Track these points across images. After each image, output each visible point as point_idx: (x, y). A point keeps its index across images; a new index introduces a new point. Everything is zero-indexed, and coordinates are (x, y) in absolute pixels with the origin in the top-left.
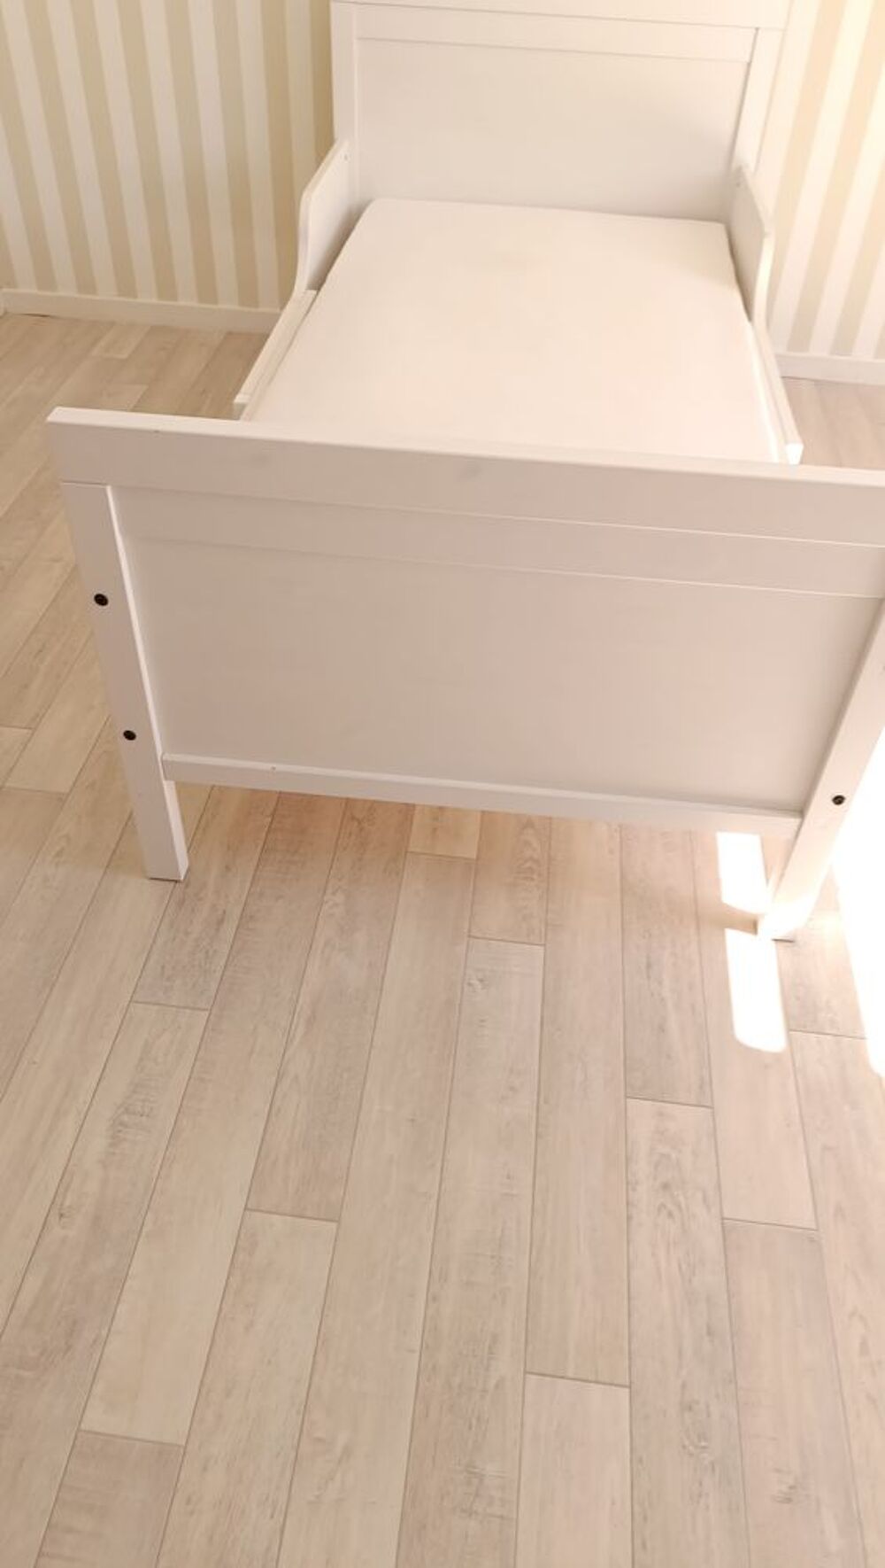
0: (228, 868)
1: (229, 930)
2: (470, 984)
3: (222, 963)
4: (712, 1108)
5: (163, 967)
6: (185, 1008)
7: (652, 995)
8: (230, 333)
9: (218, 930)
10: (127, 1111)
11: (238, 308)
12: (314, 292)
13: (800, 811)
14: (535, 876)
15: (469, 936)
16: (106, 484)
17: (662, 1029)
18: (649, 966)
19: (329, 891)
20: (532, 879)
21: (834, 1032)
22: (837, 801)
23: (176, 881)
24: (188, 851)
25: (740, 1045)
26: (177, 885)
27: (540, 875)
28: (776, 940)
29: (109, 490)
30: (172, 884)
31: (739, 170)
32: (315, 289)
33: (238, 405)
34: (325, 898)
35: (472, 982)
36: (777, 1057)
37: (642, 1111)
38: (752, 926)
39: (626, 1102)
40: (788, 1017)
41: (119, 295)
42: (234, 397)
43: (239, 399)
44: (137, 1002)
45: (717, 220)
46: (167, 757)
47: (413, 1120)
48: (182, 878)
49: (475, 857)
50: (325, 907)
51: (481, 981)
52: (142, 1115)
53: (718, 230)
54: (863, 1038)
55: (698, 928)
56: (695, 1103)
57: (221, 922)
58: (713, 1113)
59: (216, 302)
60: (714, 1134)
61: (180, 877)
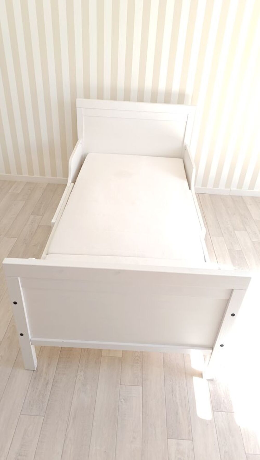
0: (49, 365)
1: (50, 386)
2: (121, 402)
3: (48, 399)
4: (193, 440)
5: (30, 401)
6: (36, 416)
7: (174, 401)
8: (49, 184)
9: (46, 387)
10: (19, 455)
11: (51, 177)
12: (73, 184)
13: (212, 348)
14: (139, 362)
15: (120, 384)
16: (18, 277)
17: (177, 413)
18: (172, 391)
19: (79, 371)
20: (138, 363)
21: (226, 411)
22: (221, 346)
23: (34, 370)
24: (37, 359)
25: (199, 418)
26: (34, 371)
27: (140, 362)
28: (208, 380)
29: (19, 278)
30: (33, 371)
31: (186, 146)
32: (73, 183)
33: (53, 223)
34: (78, 373)
35: (122, 401)
36: (210, 421)
37: (172, 442)
38: (201, 375)
39: (167, 440)
40: (213, 407)
41: (18, 174)
42: (51, 220)
43: (53, 221)
44: (22, 415)
45: (181, 158)
46: (33, 339)
47: (105, 452)
48: (36, 370)
49: (121, 357)
50: (78, 377)
51: (124, 400)
52: (24, 456)
53: (181, 160)
54: (233, 412)
55: (186, 377)
56: (187, 439)
57: (47, 384)
58: (193, 442)
59: (45, 176)
60: (193, 450)
61: (35, 369)
